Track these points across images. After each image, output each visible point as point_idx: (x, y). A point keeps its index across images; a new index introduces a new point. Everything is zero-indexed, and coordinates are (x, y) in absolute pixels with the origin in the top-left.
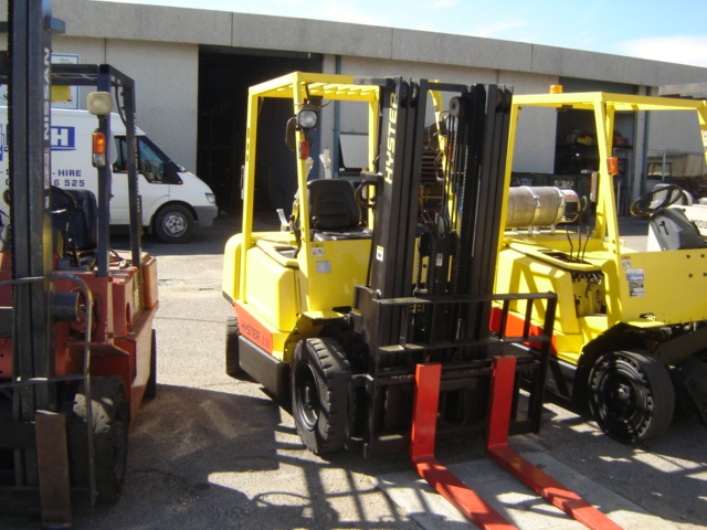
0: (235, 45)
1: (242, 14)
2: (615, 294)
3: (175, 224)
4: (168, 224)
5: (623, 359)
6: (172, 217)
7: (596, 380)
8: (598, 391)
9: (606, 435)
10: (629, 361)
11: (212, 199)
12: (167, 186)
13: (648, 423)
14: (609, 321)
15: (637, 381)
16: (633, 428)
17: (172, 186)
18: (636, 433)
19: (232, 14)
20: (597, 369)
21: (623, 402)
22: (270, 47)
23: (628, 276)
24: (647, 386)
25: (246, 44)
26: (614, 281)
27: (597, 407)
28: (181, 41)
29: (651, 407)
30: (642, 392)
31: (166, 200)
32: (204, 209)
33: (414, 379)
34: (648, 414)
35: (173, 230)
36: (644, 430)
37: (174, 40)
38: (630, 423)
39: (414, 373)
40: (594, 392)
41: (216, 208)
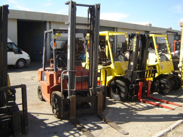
0: (27, 19)
1: (28, 11)
2: (159, 69)
3: (21, 64)
4: (20, 64)
5: (162, 80)
6: (20, 62)
7: (156, 85)
8: (157, 87)
9: (159, 94)
10: (163, 80)
11: (29, 57)
12: (19, 55)
13: (168, 90)
14: (158, 74)
15: (166, 84)
16: (165, 91)
17: (21, 55)
18: (166, 92)
19: (26, 11)
20: (156, 82)
21: (163, 88)
22: (35, 20)
23: (161, 66)
24: (168, 84)
25: (30, 19)
26: (159, 67)
27: (157, 89)
28: (14, 18)
29: (168, 88)
30: (166, 85)
31: (19, 58)
32: (28, 60)
33: (139, 85)
34: (168, 89)
35: (21, 65)
36: (167, 92)
37: (12, 18)
38: (164, 91)
39: (139, 84)
40: (156, 87)
41: (30, 60)
